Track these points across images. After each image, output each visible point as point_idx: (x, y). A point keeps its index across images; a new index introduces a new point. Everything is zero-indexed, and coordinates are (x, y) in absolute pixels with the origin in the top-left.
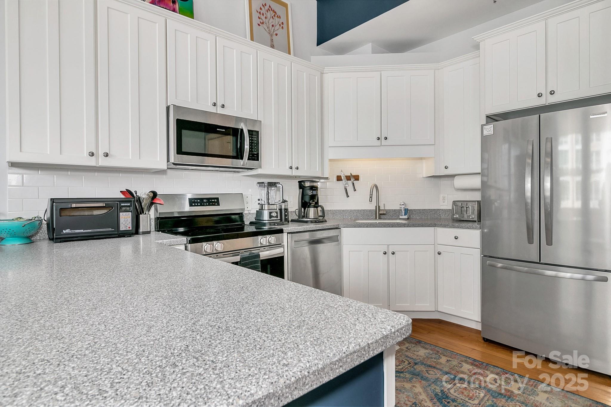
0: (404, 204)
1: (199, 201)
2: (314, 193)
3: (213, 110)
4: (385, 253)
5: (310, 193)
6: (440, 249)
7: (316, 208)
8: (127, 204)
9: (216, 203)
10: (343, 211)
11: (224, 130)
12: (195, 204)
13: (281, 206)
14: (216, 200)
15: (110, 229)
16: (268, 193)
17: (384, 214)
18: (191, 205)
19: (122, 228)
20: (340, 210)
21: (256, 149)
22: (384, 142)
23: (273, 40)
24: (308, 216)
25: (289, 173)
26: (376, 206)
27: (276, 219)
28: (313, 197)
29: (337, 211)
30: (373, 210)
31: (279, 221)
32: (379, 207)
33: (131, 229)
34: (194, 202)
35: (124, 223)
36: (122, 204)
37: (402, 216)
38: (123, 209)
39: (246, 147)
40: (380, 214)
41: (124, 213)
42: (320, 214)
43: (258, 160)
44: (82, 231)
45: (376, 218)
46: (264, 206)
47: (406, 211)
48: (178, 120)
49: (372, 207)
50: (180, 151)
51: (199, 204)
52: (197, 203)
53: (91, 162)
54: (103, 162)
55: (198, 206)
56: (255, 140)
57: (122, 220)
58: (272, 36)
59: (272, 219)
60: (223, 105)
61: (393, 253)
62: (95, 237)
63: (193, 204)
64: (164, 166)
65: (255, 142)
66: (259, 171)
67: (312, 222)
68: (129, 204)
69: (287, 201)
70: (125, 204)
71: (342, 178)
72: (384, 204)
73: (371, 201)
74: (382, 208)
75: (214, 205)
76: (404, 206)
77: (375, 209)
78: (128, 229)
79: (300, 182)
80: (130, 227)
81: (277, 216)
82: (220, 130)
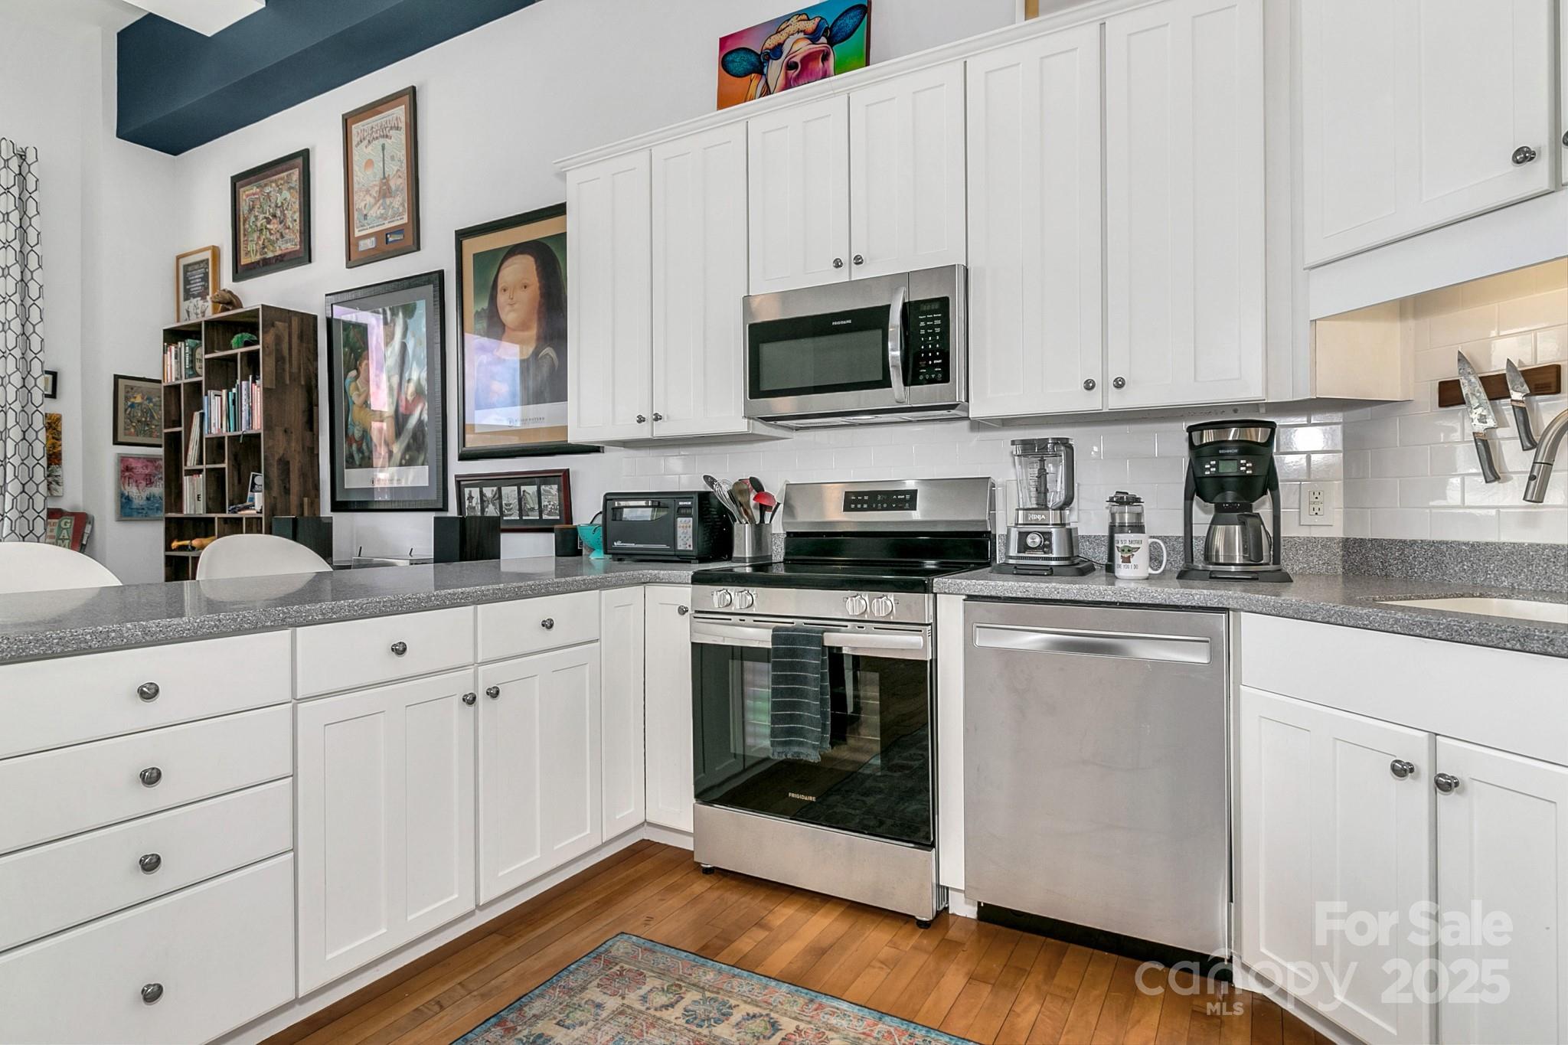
1: (866, 498)
4: (1400, 771)
8: (685, 503)
9: (907, 505)
10: (1474, 547)
11: (850, 321)
12: (856, 506)
14: (909, 497)
15: (664, 546)
16: (1042, 474)
18: (847, 508)
19: (681, 546)
20: (1459, 543)
25: (1090, 403)
27: (1041, 555)
31: (1055, 563)
33: (692, 548)
34: (856, 502)
35: (682, 537)
36: (681, 503)
38: (683, 511)
41: (684, 519)
43: (949, 379)
44: (633, 545)
48: (752, 326)
50: (757, 389)
51: (865, 506)
52: (863, 502)
55: (862, 509)
56: (938, 326)
57: (679, 532)
59: (1027, 555)
60: (861, 257)
63: (853, 506)
65: (938, 330)
66: (974, 411)
68: (690, 503)
71: (1465, 390)
73: (1540, 500)
75: (903, 509)
78: (688, 548)
79: (1191, 429)
80: (690, 546)
81: (1046, 547)
82: (839, 323)
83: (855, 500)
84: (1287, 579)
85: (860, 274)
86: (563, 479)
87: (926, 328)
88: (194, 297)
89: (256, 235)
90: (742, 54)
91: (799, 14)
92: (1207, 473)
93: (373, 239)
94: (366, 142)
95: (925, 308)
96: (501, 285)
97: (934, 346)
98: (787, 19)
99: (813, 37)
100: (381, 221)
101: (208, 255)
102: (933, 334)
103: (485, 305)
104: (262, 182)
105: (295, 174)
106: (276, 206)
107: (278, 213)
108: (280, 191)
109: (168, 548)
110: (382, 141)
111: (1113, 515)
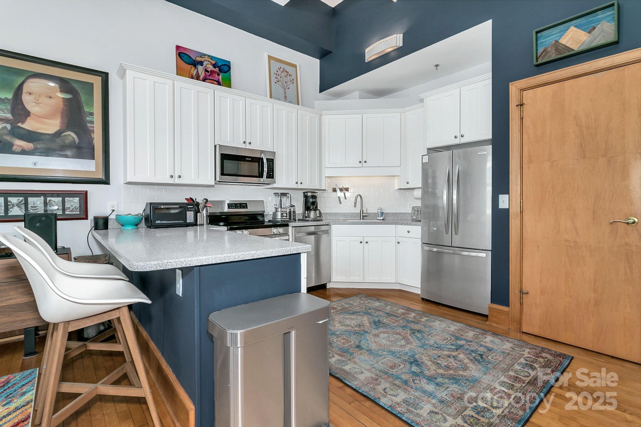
0: (381, 209)
1: (234, 205)
2: (314, 200)
3: (243, 146)
4: (361, 242)
5: (311, 200)
6: (399, 240)
7: (315, 211)
11: (251, 159)
13: (290, 209)
14: (245, 205)
15: (182, 222)
16: (281, 200)
17: (366, 216)
19: (188, 221)
21: (271, 171)
22: (364, 164)
23: (286, 93)
24: (309, 216)
25: (295, 186)
26: (361, 211)
27: (286, 218)
28: (313, 203)
29: (333, 214)
30: (358, 213)
31: (288, 219)
32: (363, 211)
33: (193, 222)
34: (231, 206)
35: (189, 218)
36: (188, 207)
37: (379, 217)
38: (189, 209)
39: (265, 169)
40: (363, 216)
41: (189, 212)
42: (318, 215)
43: (273, 178)
44: (166, 222)
45: (361, 219)
46: (278, 209)
47: (382, 214)
48: (221, 154)
49: (357, 210)
50: (222, 174)
51: (234, 207)
52: (233, 206)
53: (171, 181)
54: (177, 181)
55: (233, 208)
56: (271, 165)
57: (188, 216)
58: (285, 90)
59: (283, 218)
60: (250, 142)
61: (367, 243)
62: (173, 226)
63: (230, 207)
64: (213, 183)
65: (271, 166)
66: (275, 186)
67: (312, 221)
68: (192, 207)
69: (295, 206)
70: (190, 207)
71: (337, 190)
72: (367, 209)
73: (356, 206)
74: (365, 211)
75: (244, 208)
76: (380, 210)
77: (360, 212)
78: (192, 222)
79: (304, 193)
80: (192, 221)
82: (248, 159)
83: (230, 206)
84: (322, 220)
85: (248, 147)
86: (84, 196)
90: (187, 56)
95: (270, 160)
96: (26, 90)
97: (270, 169)
99: (214, 66)
102: (271, 167)
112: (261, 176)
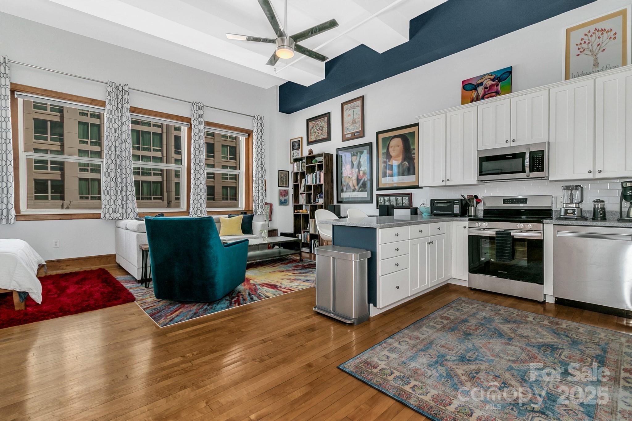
1: (510, 200)
3: (508, 145)
9: (524, 202)
11: (512, 156)
14: (525, 200)
15: (450, 212)
16: (571, 194)
18: (504, 203)
19: (455, 212)
25: (589, 176)
27: (572, 215)
36: (455, 202)
38: (455, 204)
39: (527, 163)
41: (456, 206)
43: (544, 171)
44: (440, 212)
48: (479, 158)
50: (481, 173)
53: (443, 184)
55: (509, 203)
56: (540, 157)
57: (455, 209)
58: (596, 55)
59: (567, 215)
60: (514, 140)
62: (445, 215)
64: (476, 183)
66: (551, 178)
68: (458, 202)
79: (622, 183)
80: (458, 212)
81: (573, 213)
82: (508, 157)
83: (506, 201)
85: (513, 144)
86: (410, 195)
87: (537, 158)
88: (295, 150)
89: (314, 134)
90: (469, 85)
91: (488, 74)
92: (628, 194)
93: (350, 134)
94: (348, 110)
95: (536, 153)
96: (390, 146)
97: (539, 162)
98: (485, 75)
99: (493, 80)
100: (353, 130)
101: (300, 139)
102: (539, 160)
103: (385, 151)
104: (316, 121)
105: (326, 118)
106: (320, 126)
107: (321, 128)
108: (321, 123)
109: (294, 212)
110: (353, 109)
111: (595, 205)
112: (524, 171)
